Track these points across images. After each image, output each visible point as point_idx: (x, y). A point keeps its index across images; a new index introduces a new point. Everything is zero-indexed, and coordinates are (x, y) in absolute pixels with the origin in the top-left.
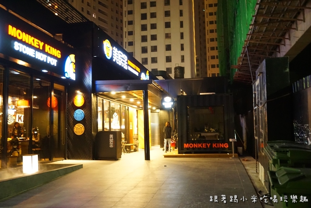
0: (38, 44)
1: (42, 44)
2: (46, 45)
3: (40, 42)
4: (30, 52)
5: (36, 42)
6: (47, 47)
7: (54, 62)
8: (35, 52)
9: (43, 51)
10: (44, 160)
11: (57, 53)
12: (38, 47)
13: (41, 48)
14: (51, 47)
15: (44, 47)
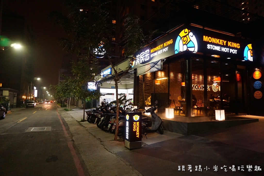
0: (222, 42)
1: (225, 42)
2: (229, 42)
3: (224, 41)
4: (217, 48)
5: (221, 42)
6: (229, 44)
7: (234, 52)
8: (221, 48)
9: (227, 46)
10: (232, 113)
11: (237, 45)
12: (222, 44)
13: (225, 44)
14: (232, 43)
15: (227, 43)
